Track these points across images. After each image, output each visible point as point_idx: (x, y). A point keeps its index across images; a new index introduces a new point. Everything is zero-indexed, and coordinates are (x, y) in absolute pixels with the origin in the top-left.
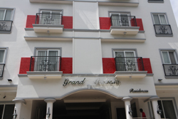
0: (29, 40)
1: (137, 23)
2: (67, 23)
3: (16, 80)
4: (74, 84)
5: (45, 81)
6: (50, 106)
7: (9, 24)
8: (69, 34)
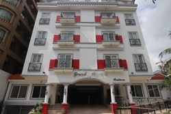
0: (55, 49)
3: (47, 73)
4: (80, 75)
5: (64, 73)
6: (66, 88)
7: (43, 40)
8: (78, 45)
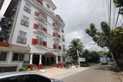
0: (34, 32)
1: (59, 36)
2: (45, 30)
4: (47, 50)
8: (46, 35)
